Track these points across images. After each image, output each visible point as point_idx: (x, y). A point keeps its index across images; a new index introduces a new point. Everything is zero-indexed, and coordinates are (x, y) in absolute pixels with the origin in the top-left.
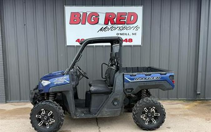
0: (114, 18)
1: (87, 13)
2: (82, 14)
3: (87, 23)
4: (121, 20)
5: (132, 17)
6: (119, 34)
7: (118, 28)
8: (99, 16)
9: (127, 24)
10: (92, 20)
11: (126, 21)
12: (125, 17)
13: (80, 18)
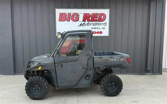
0: (90, 17)
1: (71, 14)
2: (67, 14)
3: (71, 20)
4: (94, 19)
5: (102, 16)
6: (93, 28)
7: (93, 24)
8: (79, 16)
9: (99, 21)
10: (75, 19)
11: (97, 19)
12: (97, 17)
13: (66, 17)
